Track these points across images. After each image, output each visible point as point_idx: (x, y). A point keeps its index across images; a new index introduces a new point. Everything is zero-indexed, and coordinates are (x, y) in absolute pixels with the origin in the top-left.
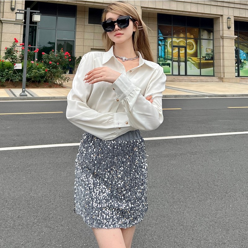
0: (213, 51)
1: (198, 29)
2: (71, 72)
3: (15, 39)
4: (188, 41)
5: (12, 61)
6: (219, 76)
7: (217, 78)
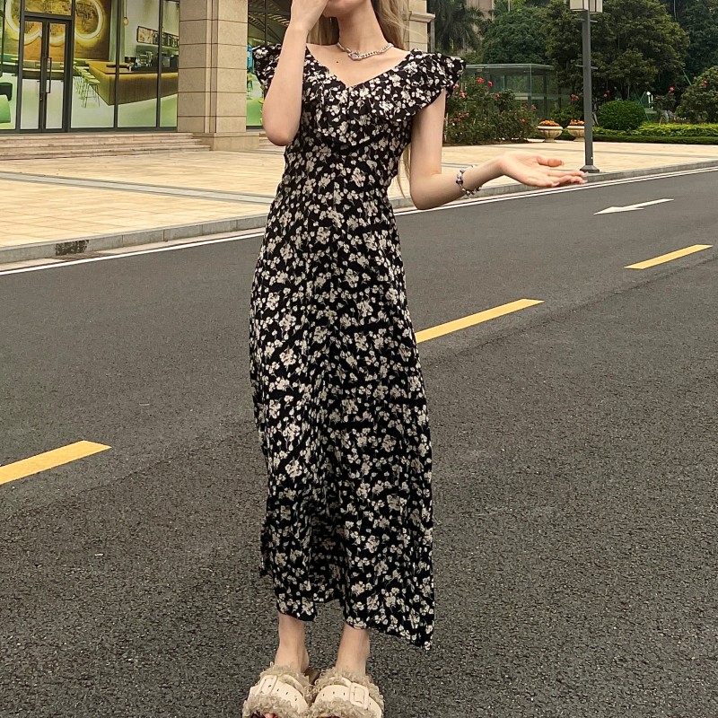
0: (158, 38)
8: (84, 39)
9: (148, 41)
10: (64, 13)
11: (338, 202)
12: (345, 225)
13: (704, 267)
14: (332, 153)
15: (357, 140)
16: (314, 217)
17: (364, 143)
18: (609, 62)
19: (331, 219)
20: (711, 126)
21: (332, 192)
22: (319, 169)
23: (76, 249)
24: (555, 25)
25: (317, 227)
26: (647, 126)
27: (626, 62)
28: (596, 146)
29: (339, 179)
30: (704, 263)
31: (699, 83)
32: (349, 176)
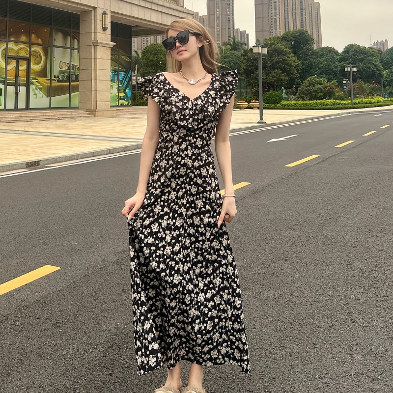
0: (70, 67)
1: (49, 28)
4: (32, 49)
6: (88, 107)
7: (85, 111)
8: (35, 67)
9: (65, 68)
10: (26, 55)
11: (190, 155)
12: (193, 165)
13: (318, 165)
14: (187, 132)
15: (197, 126)
16: (178, 163)
17: (201, 127)
18: (267, 75)
19: (187, 163)
20: (311, 102)
21: (187, 151)
22: (180, 141)
23: (35, 164)
24: (245, 59)
25: (180, 168)
26: (284, 102)
27: (275, 75)
28: (264, 111)
29: (190, 144)
30: (318, 163)
31: (306, 83)
32: (195, 143)
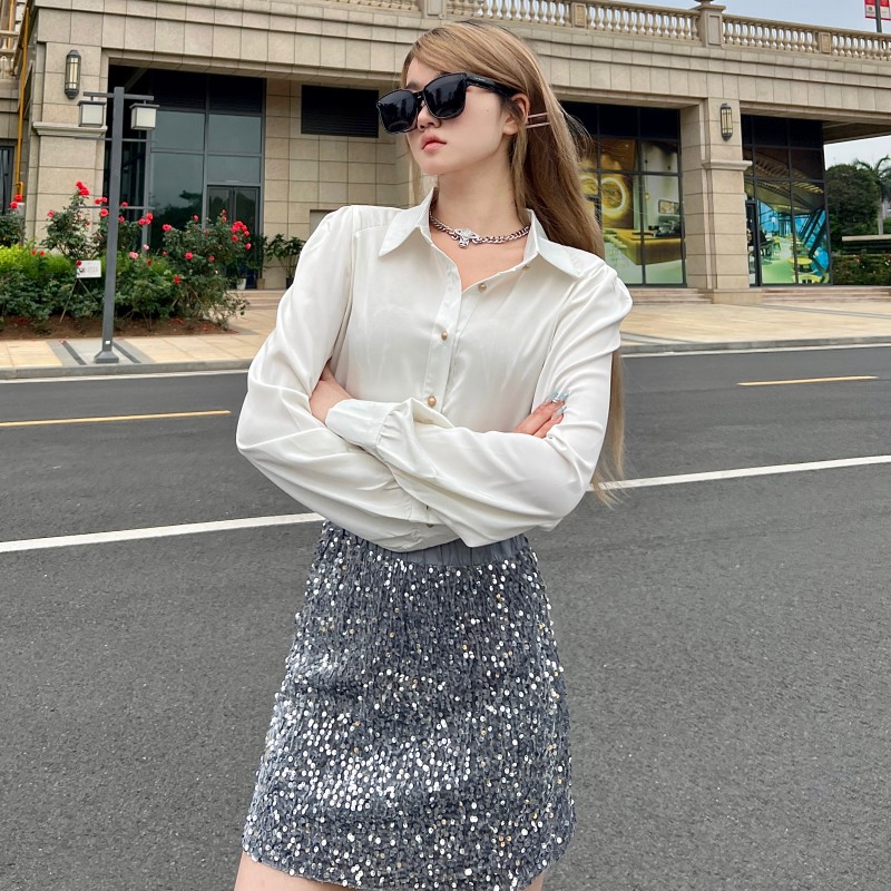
0: (680, 210)
1: (634, 142)
2: (252, 285)
3: (79, 185)
4: (604, 181)
5: (71, 254)
6: (702, 285)
7: (695, 292)
8: (610, 213)
9: (670, 212)
